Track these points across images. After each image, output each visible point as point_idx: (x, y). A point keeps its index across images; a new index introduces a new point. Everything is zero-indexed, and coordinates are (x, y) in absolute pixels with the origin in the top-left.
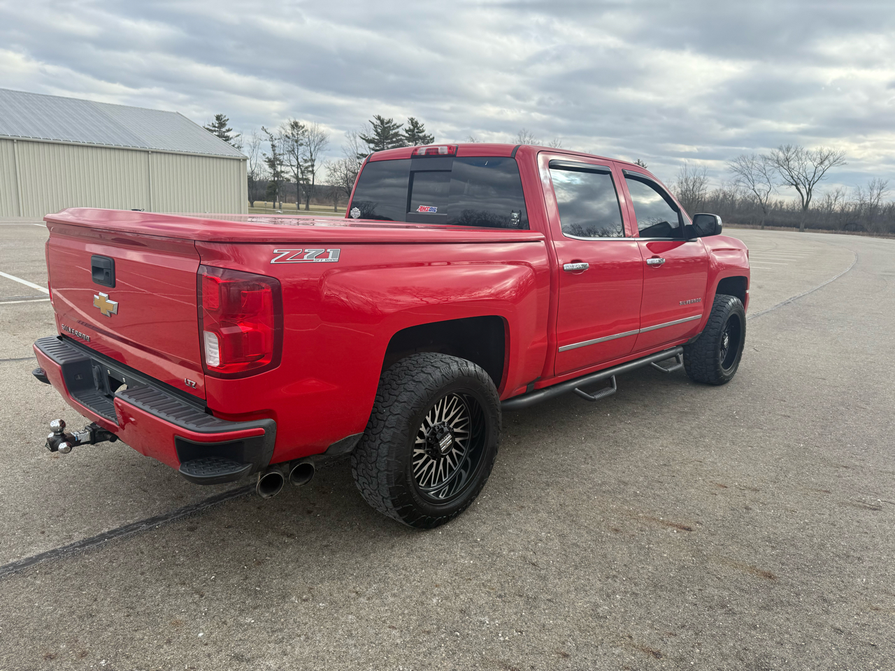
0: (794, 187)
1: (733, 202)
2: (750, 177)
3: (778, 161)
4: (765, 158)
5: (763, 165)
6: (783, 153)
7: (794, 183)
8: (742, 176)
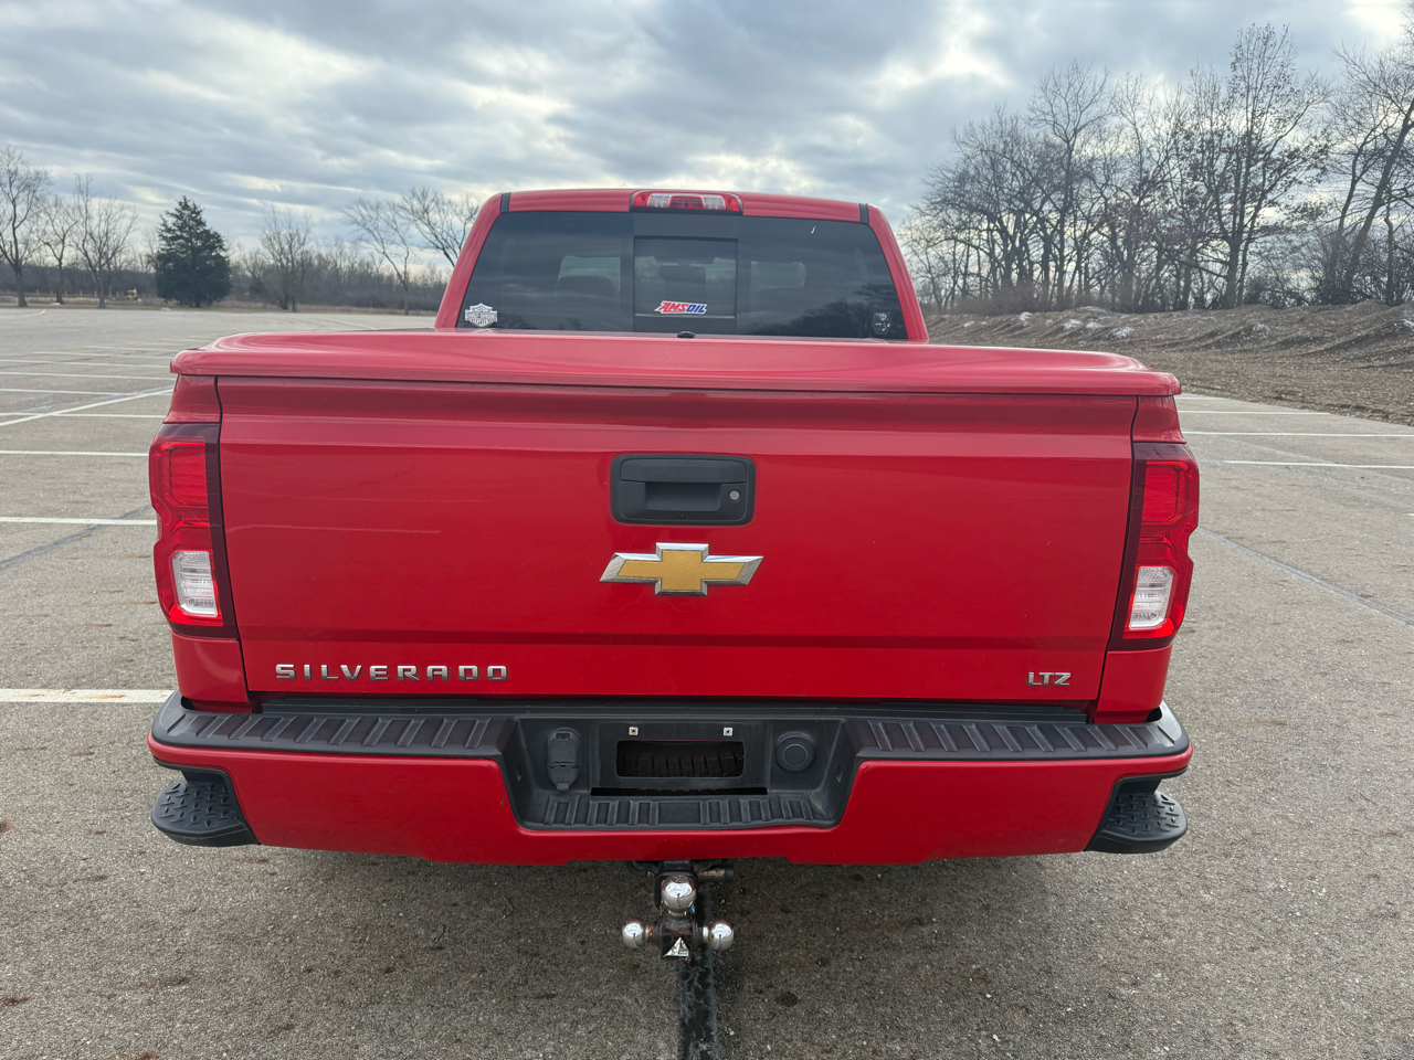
0: (442, 252)
1: (337, 271)
2: (376, 233)
3: (413, 212)
4: (394, 207)
5: (391, 215)
6: (419, 199)
7: (440, 245)
8: (365, 231)
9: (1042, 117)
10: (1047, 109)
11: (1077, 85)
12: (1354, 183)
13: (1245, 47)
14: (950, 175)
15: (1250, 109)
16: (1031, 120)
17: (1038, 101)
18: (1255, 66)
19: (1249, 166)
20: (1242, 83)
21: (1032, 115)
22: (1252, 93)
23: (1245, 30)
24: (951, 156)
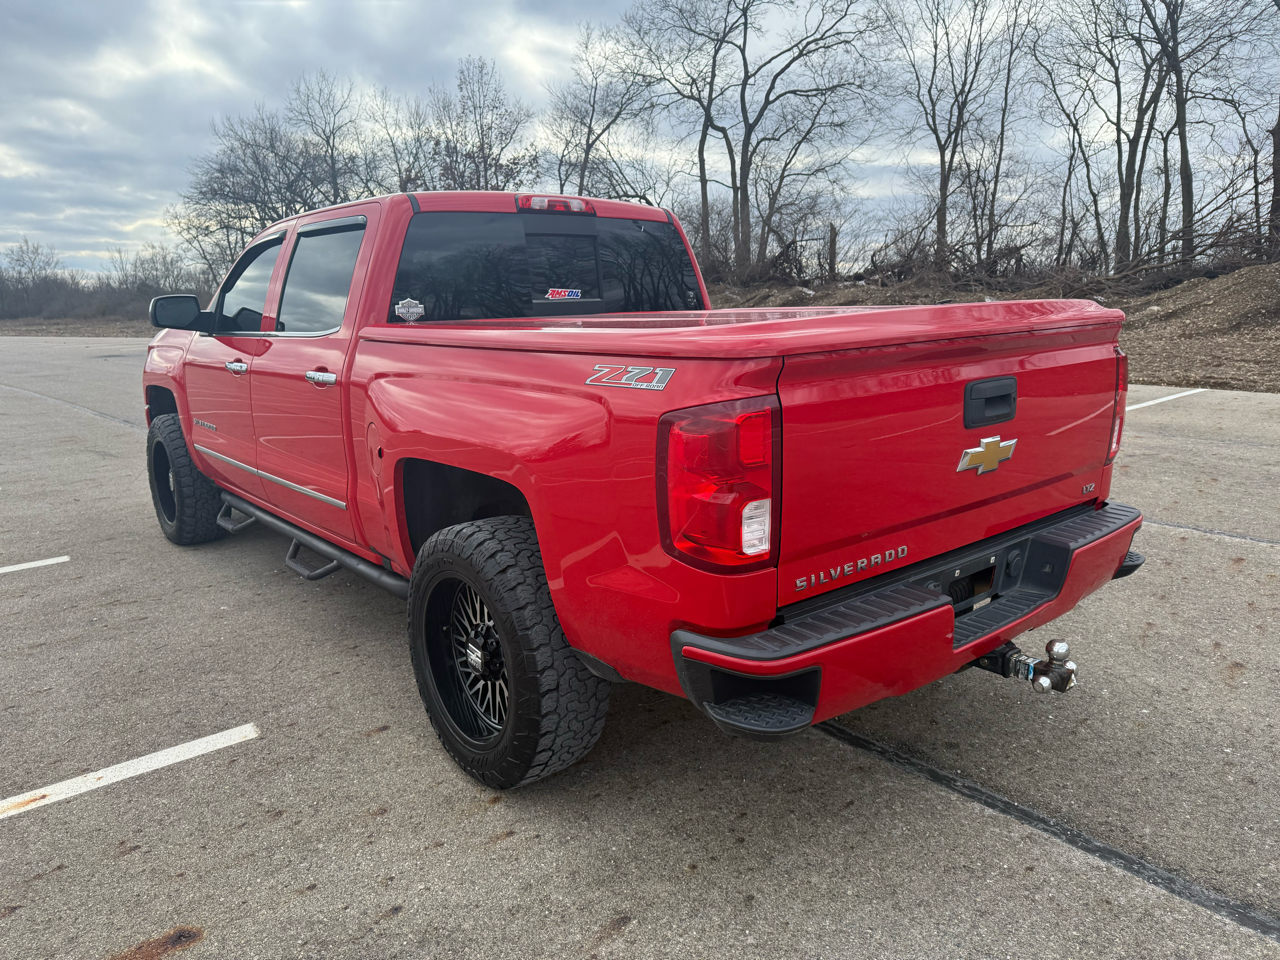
9: (301, 117)
10: (304, 111)
11: (326, 91)
12: (562, 186)
13: (466, 73)
14: (214, 166)
15: (479, 123)
16: (291, 119)
17: (294, 103)
18: (476, 89)
19: (486, 171)
20: (469, 102)
21: (291, 115)
22: (478, 111)
23: (464, 60)
24: (215, 148)
